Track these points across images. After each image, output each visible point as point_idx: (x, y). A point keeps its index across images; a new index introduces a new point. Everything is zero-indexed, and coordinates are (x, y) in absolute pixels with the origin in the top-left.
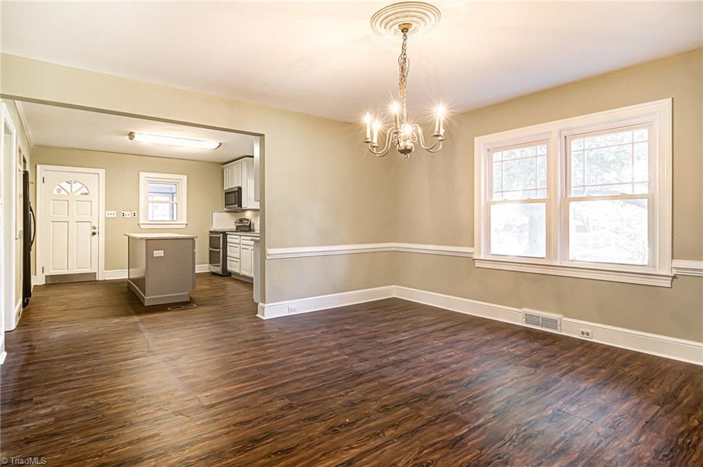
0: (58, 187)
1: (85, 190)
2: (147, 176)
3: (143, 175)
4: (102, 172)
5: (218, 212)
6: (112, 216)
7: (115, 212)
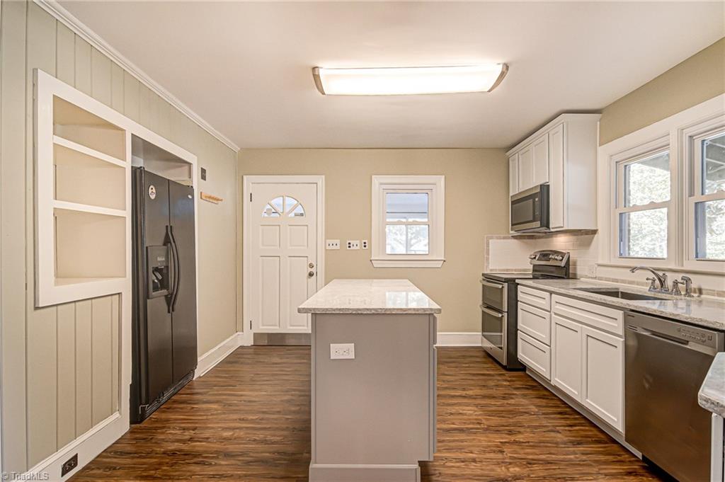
0: (269, 207)
1: (299, 210)
2: (382, 181)
3: (376, 180)
4: (321, 180)
5: (498, 238)
6: (334, 247)
7: (338, 241)
